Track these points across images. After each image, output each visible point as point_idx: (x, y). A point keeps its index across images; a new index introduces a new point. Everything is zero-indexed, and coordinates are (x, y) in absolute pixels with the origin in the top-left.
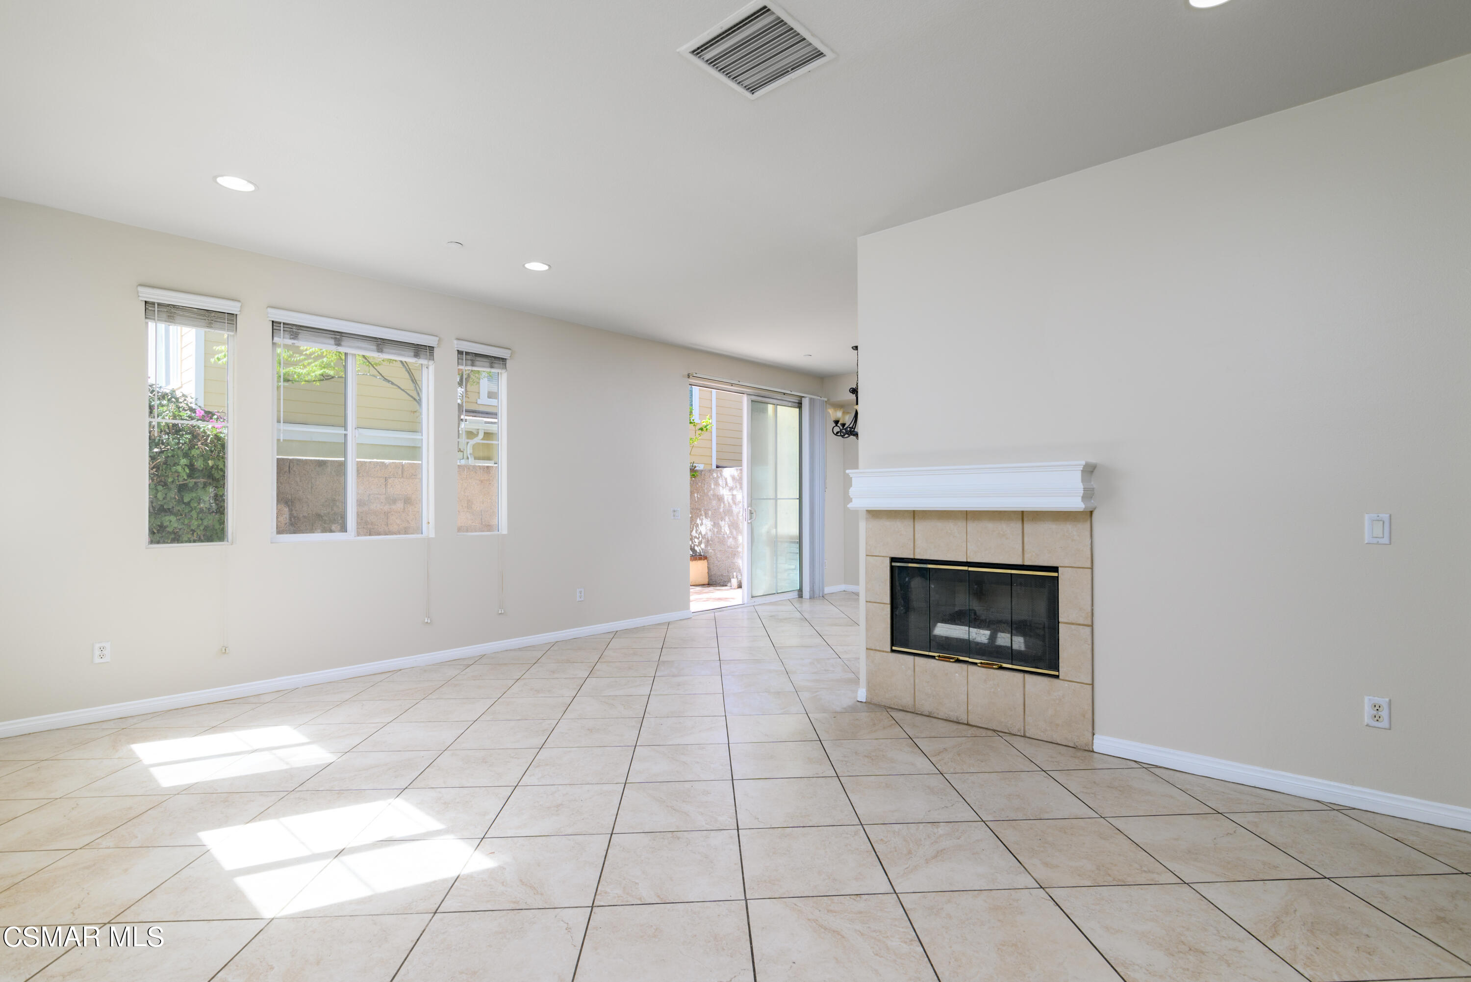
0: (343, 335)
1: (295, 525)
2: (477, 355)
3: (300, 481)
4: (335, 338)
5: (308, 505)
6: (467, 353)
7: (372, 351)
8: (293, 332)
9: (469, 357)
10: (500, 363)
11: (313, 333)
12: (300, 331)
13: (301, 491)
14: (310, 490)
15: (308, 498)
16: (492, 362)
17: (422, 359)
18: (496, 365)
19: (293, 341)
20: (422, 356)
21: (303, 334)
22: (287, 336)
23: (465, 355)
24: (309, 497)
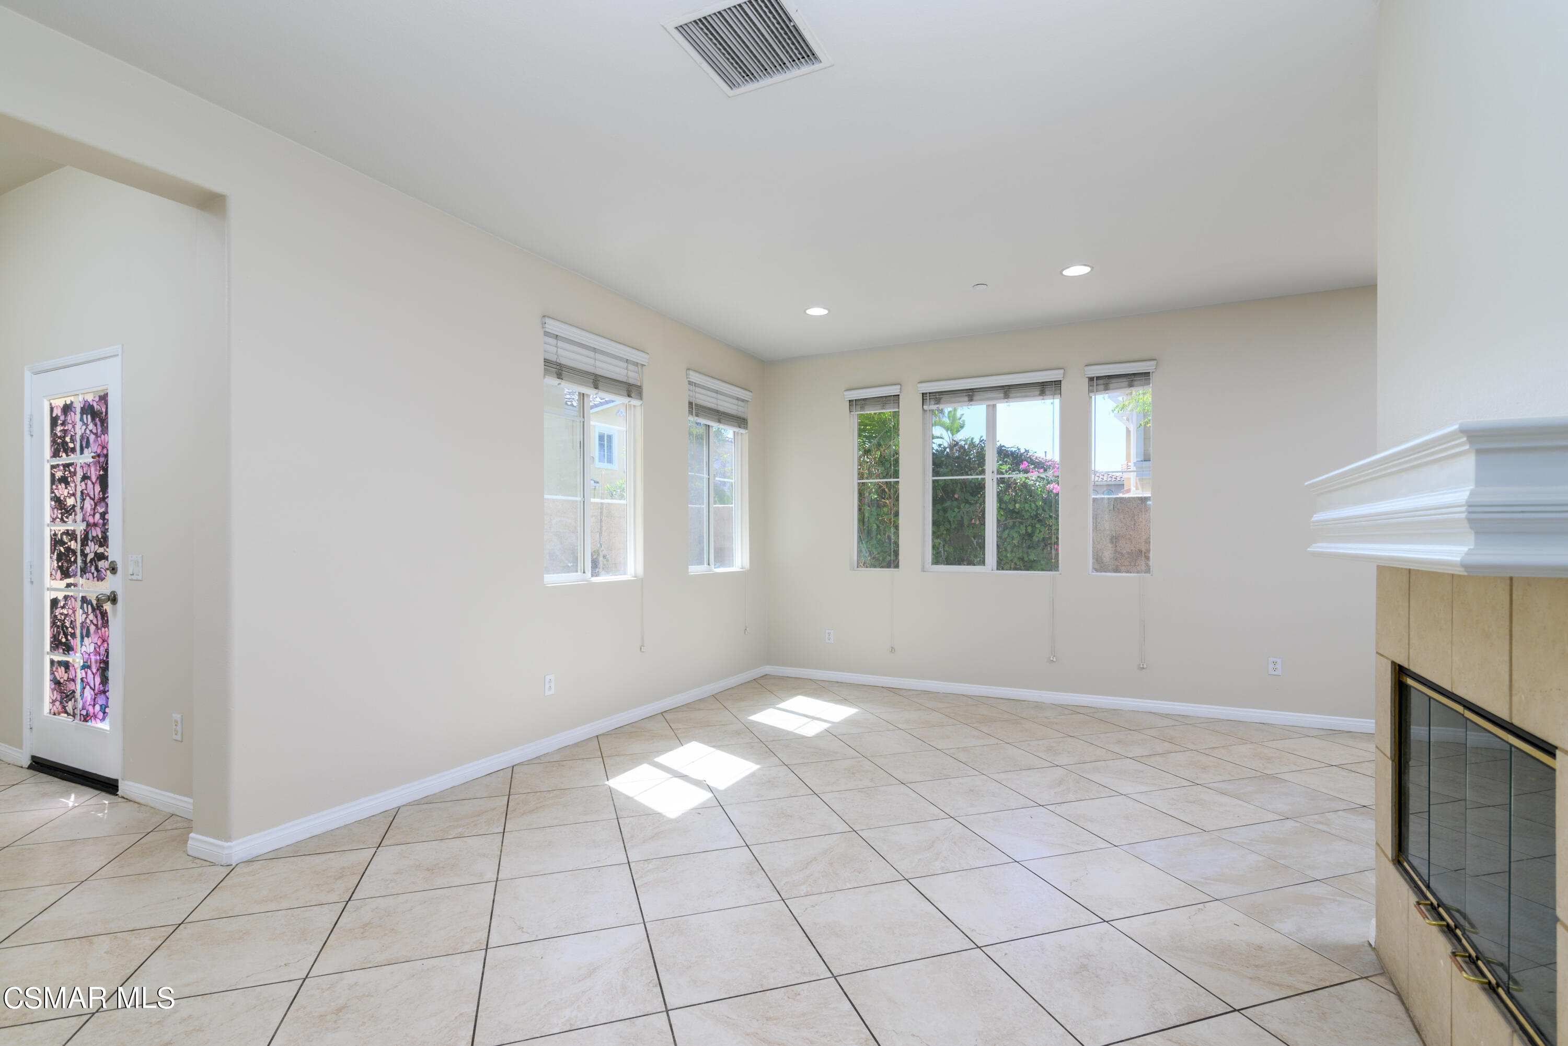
0: (974, 391)
1: (1120, 561)
2: (1110, 377)
3: (1124, 519)
4: (969, 395)
5: (1131, 542)
6: (1098, 378)
7: (1000, 399)
8: (936, 398)
9: (1101, 382)
10: (1142, 379)
11: (954, 395)
12: (941, 396)
13: (1125, 528)
14: (1133, 526)
15: (1130, 535)
16: (1132, 380)
17: (1048, 395)
18: (1136, 383)
19: (938, 406)
20: (1047, 393)
21: (945, 397)
22: (933, 402)
23: (1096, 380)
24: (1131, 533)
